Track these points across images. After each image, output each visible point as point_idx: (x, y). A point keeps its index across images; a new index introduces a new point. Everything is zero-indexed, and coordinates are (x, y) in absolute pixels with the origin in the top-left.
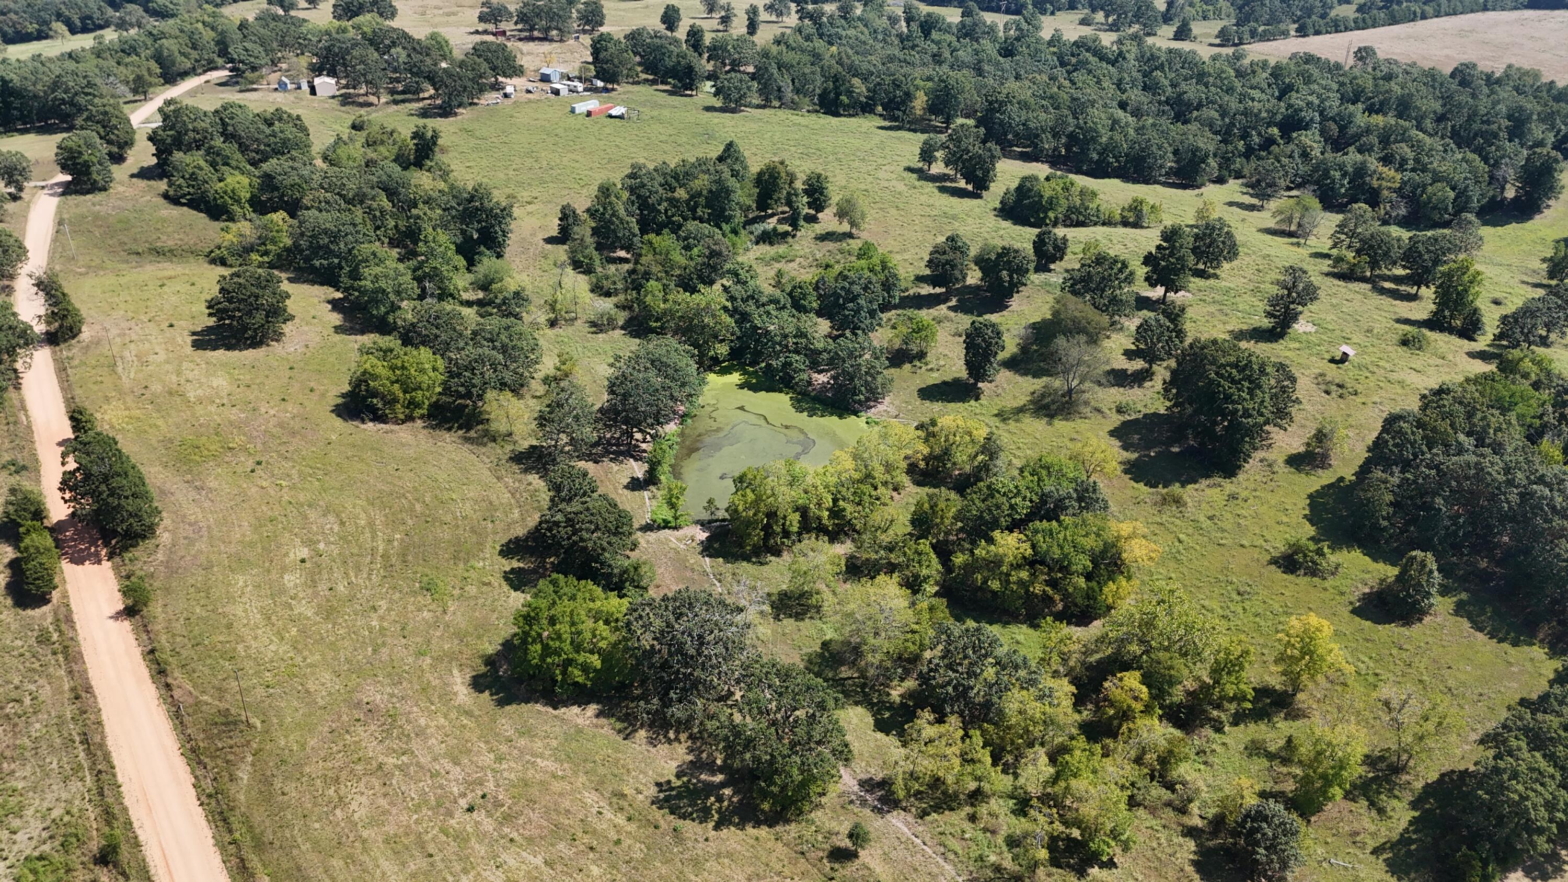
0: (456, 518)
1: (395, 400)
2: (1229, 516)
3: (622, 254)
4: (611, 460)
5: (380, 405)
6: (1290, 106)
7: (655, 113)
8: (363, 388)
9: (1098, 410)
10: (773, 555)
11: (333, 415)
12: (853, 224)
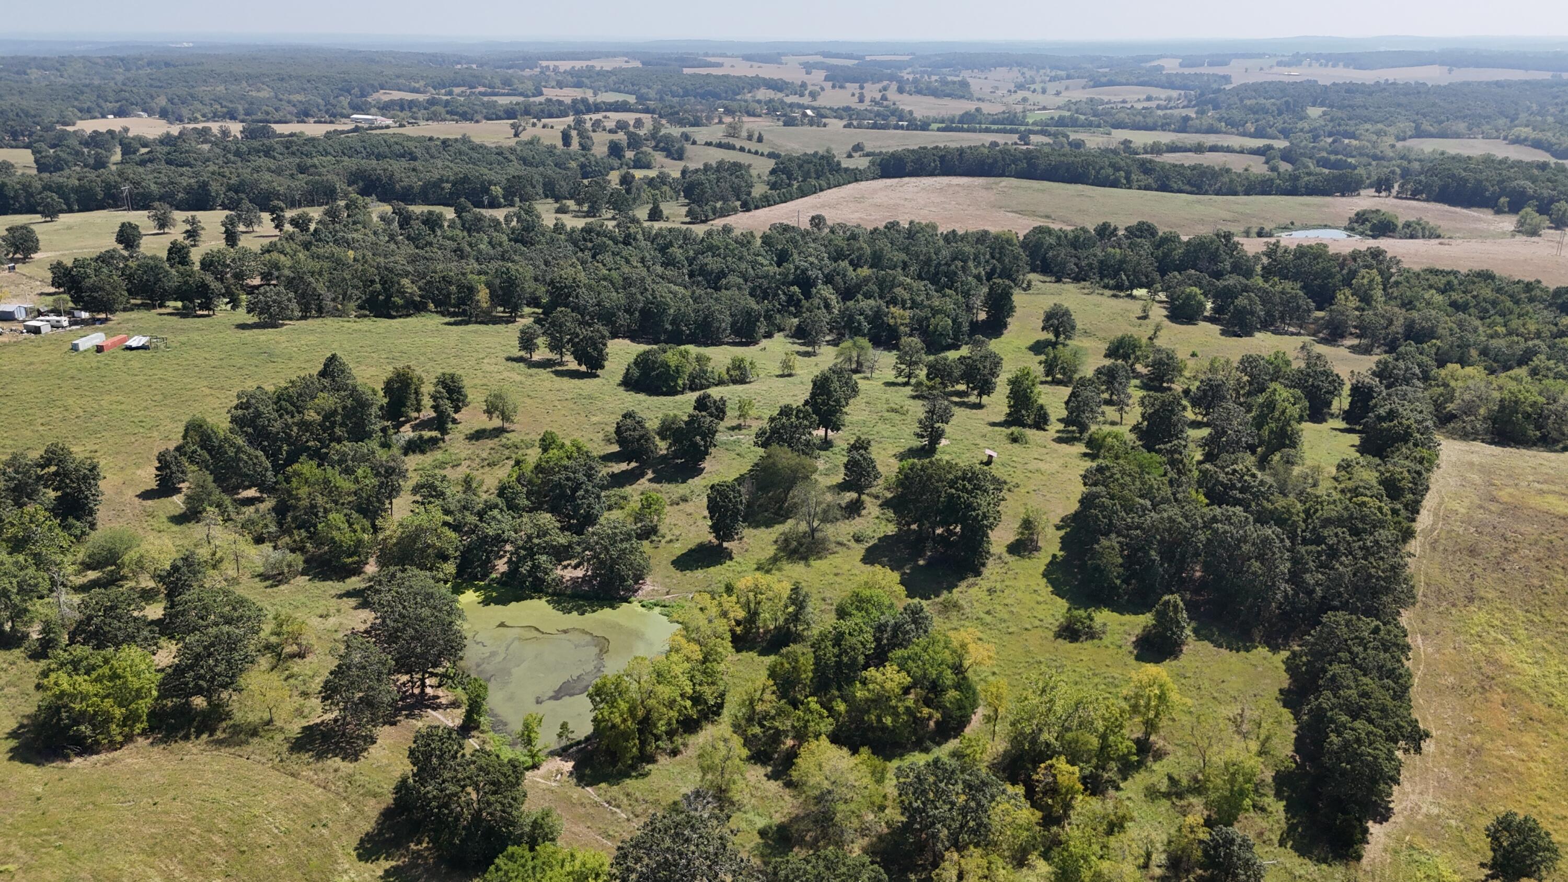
0: (276, 837)
2: (999, 608)
3: (252, 493)
4: (407, 717)
5: (88, 733)
6: (796, 267)
7: (183, 338)
9: (840, 544)
10: (648, 763)
12: (505, 417)
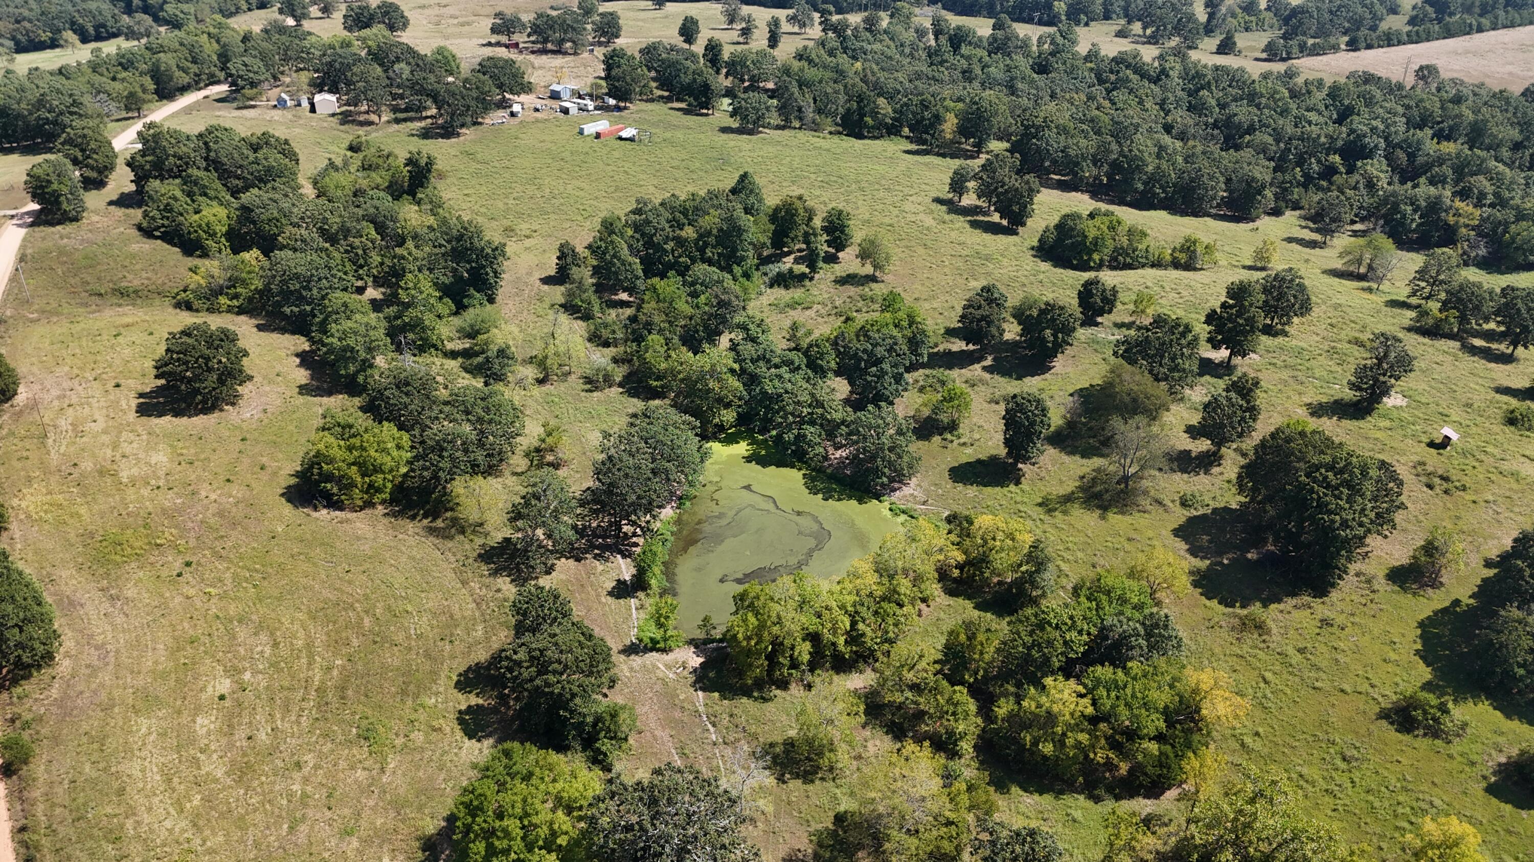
0: (408, 638)
1: (353, 485)
2: (1322, 648)
3: (624, 296)
4: (596, 557)
5: (335, 490)
6: (1352, 131)
7: (668, 135)
8: (315, 471)
9: (1159, 503)
10: (778, 687)
11: (283, 500)
12: (876, 267)
